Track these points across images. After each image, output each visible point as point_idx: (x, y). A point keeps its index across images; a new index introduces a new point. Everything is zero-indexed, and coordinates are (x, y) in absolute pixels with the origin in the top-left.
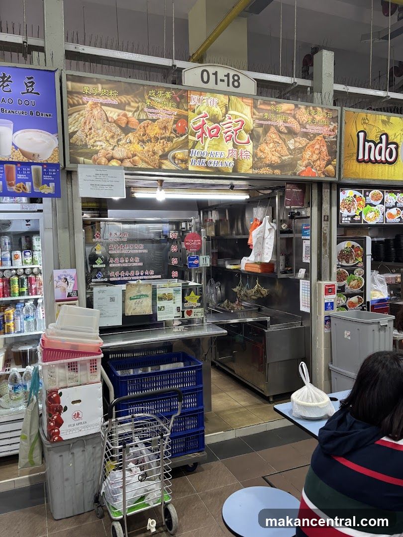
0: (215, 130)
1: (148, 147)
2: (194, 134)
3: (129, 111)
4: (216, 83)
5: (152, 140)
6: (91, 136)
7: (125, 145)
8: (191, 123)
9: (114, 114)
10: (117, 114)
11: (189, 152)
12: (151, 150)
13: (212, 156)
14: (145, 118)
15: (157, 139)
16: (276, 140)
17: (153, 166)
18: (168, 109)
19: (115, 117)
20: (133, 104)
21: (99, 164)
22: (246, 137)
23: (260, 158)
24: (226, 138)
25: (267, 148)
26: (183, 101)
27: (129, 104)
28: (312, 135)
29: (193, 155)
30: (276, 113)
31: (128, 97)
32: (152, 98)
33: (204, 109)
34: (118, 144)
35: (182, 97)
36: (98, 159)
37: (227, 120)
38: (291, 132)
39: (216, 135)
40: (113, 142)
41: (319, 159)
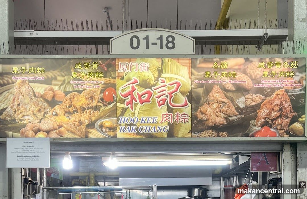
0: (147, 95)
1: (75, 117)
2: (122, 101)
3: (55, 85)
4: (147, 47)
5: (79, 111)
6: (20, 111)
7: (51, 117)
8: (120, 91)
9: (41, 90)
10: (43, 89)
11: (118, 120)
12: (77, 120)
13: (143, 122)
14: (71, 90)
15: (83, 109)
16: (221, 99)
17: (80, 136)
18: (95, 79)
19: (42, 92)
20: (59, 78)
21: (27, 136)
22: (183, 99)
23: (201, 121)
24: (159, 103)
25: (209, 109)
26: (110, 69)
27: (55, 79)
28: (269, 91)
29: (122, 122)
30: (220, 70)
31: (54, 72)
32: (79, 70)
33: (133, 75)
34: (45, 117)
35: (109, 66)
36: (25, 132)
37: (160, 84)
38: (241, 90)
39: (148, 101)
40: (40, 115)
41: (280, 116)
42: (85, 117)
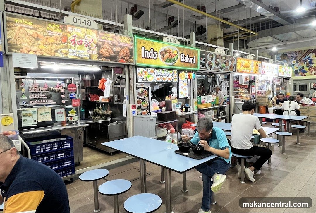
0: (80, 42)
1: (48, 47)
2: (70, 43)
3: (39, 31)
4: (80, 23)
5: (50, 44)
6: (19, 41)
7: (37, 45)
8: (69, 38)
10: (32, 32)
11: (68, 50)
12: (50, 48)
13: (79, 52)
14: (46, 35)
15: (53, 44)
16: (108, 48)
17: (51, 55)
18: (58, 32)
19: (31, 33)
20: (40, 28)
21: (24, 53)
22: (94, 46)
23: (101, 55)
24: (85, 46)
25: (104, 50)
26: (65, 29)
27: (38, 28)
28: (123, 47)
29: (70, 51)
30: (107, 37)
31: (38, 25)
32: (50, 27)
33: (75, 33)
34: (33, 45)
35: (64, 27)
36: (23, 51)
37: (86, 39)
38: (114, 45)
39: (81, 44)
40: (31, 44)
41: (126, 56)
42: (53, 48)
